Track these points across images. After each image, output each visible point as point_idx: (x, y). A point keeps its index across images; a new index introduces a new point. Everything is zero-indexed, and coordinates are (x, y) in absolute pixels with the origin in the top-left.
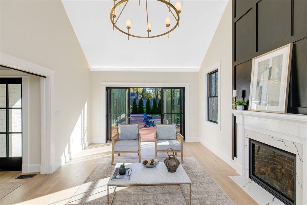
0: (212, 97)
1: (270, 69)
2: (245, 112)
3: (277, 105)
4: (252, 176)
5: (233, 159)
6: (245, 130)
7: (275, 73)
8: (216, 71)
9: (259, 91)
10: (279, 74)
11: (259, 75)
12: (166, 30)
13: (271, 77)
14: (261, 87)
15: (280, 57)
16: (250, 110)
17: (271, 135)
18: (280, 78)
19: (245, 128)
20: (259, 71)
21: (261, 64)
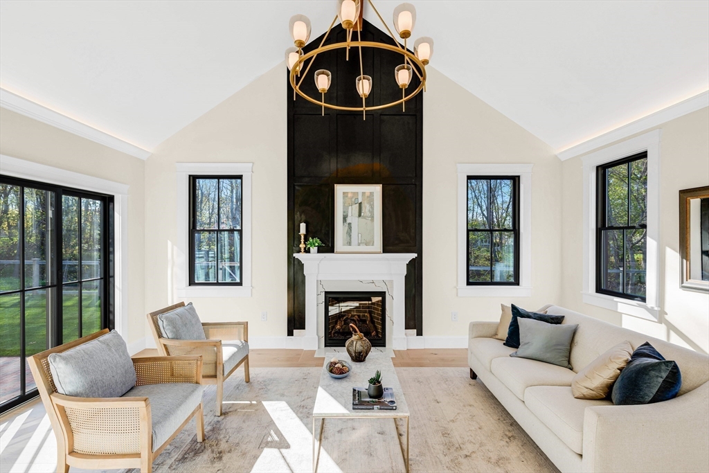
1: (360, 204)
4: (329, 341)
5: (290, 333)
6: (319, 282)
9: (347, 228)
10: (372, 212)
11: (345, 208)
13: (362, 214)
14: (350, 224)
15: (371, 194)
16: (337, 253)
17: (361, 279)
18: (372, 217)
19: (319, 279)
20: (344, 203)
21: (346, 195)
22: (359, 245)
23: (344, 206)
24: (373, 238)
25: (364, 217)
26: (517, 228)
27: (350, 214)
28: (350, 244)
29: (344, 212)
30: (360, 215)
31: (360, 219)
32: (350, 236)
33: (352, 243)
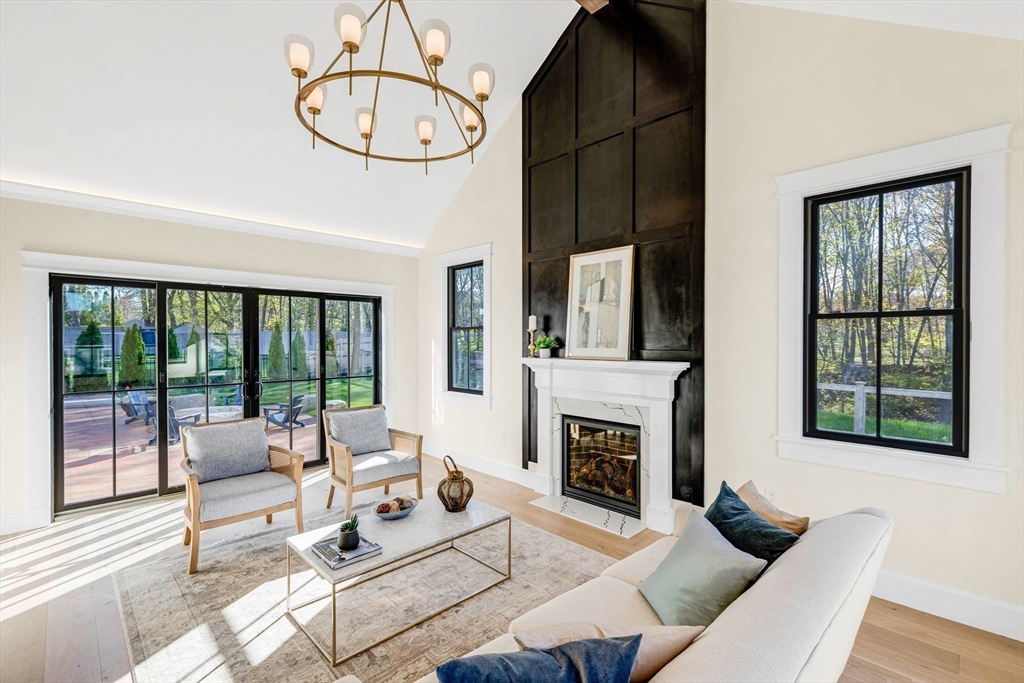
0: (460, 328)
1: (603, 281)
2: (555, 361)
3: (616, 347)
4: (567, 488)
5: (525, 466)
6: (554, 400)
7: (611, 291)
8: (480, 263)
9: (583, 320)
10: (618, 293)
11: (583, 290)
12: (419, 152)
13: (605, 298)
14: (587, 314)
15: (618, 264)
16: (570, 358)
17: (604, 400)
18: (618, 301)
19: (554, 395)
20: (582, 282)
21: (585, 269)
22: (597, 347)
23: (581, 286)
24: (617, 335)
25: (607, 303)
26: (964, 307)
27: (588, 299)
28: (585, 344)
29: (581, 296)
30: (601, 300)
31: (602, 305)
32: (587, 332)
33: (589, 344)
